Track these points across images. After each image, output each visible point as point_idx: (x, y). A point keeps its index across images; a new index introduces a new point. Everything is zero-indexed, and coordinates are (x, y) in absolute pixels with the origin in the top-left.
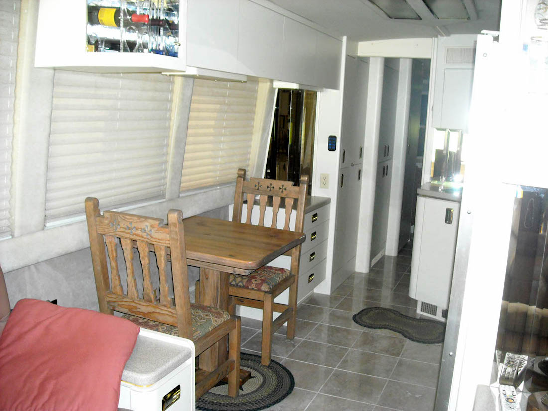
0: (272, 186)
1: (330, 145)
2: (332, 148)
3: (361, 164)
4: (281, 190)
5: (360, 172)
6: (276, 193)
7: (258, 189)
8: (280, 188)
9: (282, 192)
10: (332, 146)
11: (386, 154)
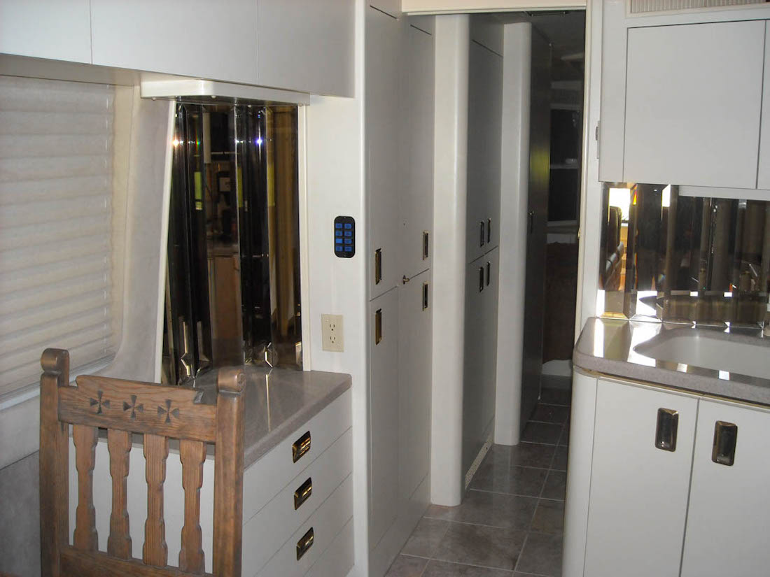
0: (137, 405)
1: (340, 241)
2: (345, 248)
3: (428, 270)
4: (164, 417)
5: (426, 288)
6: (150, 424)
7: (100, 411)
8: (160, 410)
9: (168, 420)
10: (343, 244)
11: (486, 240)
